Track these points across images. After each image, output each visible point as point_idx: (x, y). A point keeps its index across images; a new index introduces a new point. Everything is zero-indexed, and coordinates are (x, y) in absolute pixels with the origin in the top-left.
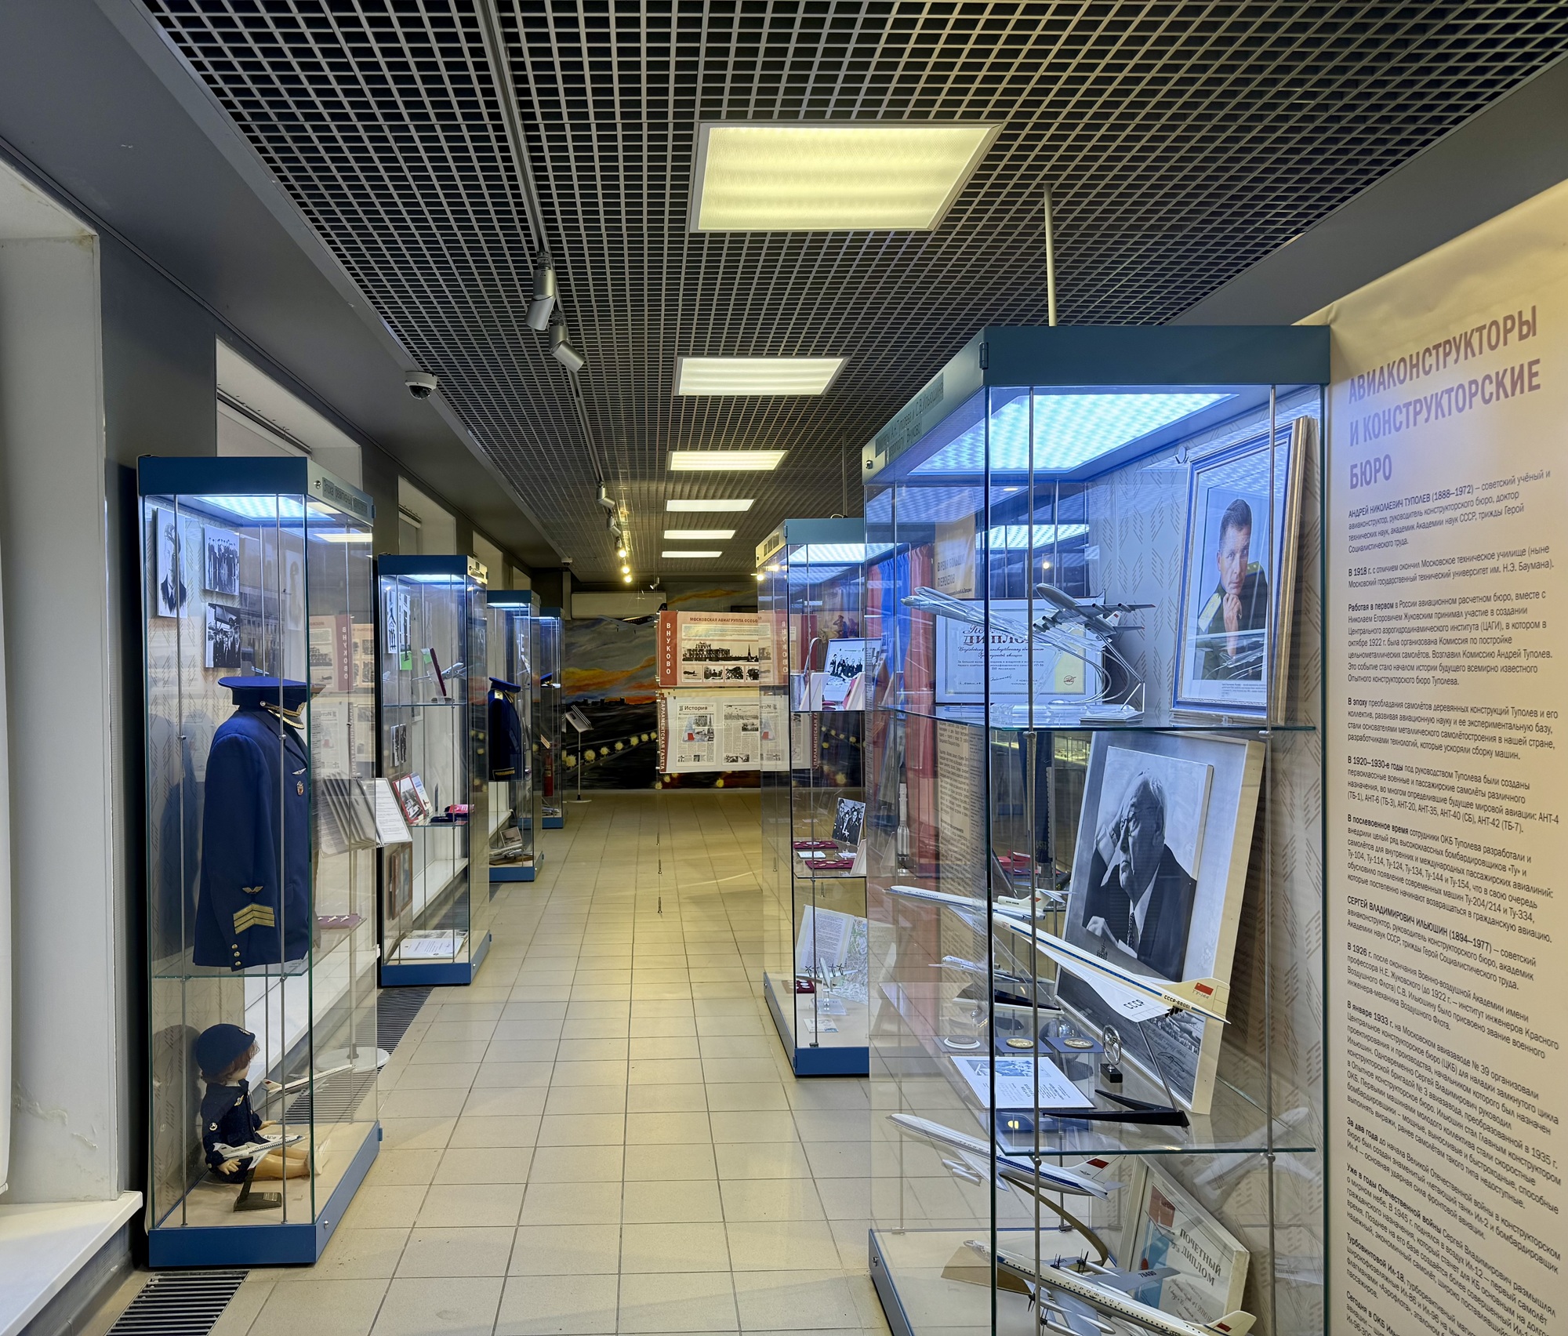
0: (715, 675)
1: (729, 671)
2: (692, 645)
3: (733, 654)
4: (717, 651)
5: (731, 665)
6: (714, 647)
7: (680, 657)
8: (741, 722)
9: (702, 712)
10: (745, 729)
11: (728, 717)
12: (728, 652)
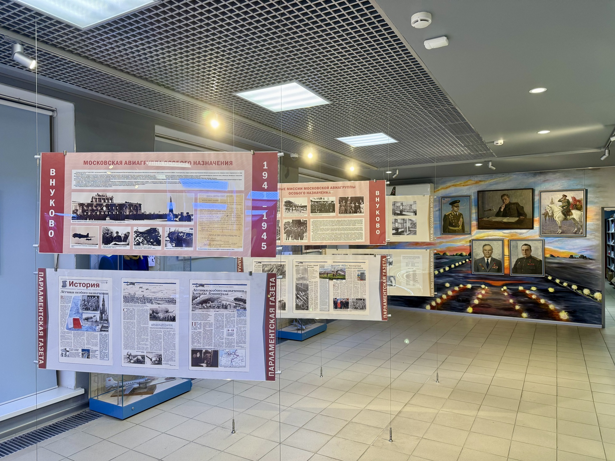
0: (118, 239)
1: (139, 234)
2: (86, 199)
3: (146, 209)
4: (121, 206)
5: (143, 225)
6: (119, 199)
7: (68, 215)
8: (149, 307)
9: (91, 291)
10: (154, 316)
11: (129, 299)
12: (138, 207)
